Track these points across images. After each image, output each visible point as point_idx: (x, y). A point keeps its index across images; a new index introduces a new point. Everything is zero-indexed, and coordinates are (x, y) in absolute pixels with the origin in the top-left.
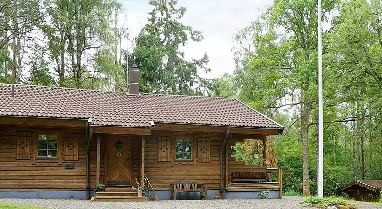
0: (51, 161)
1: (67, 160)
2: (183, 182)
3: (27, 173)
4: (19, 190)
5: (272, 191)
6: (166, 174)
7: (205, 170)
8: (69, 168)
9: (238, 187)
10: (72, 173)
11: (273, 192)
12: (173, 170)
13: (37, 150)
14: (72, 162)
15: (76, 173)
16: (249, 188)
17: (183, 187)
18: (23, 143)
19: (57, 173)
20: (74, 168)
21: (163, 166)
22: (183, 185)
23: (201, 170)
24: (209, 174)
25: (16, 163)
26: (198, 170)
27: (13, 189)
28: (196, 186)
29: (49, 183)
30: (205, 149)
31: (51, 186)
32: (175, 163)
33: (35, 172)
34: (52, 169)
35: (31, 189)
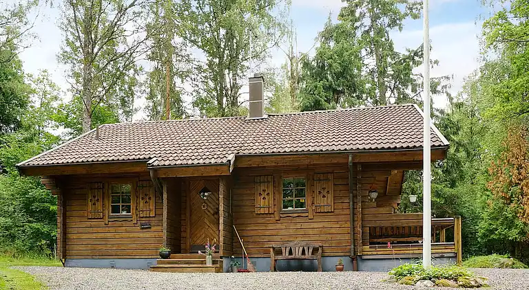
0: (126, 219)
1: (143, 217)
2: (291, 244)
3: (100, 235)
4: (93, 257)
5: (443, 257)
6: (268, 233)
7: (326, 225)
8: (145, 227)
9: (379, 252)
10: (147, 235)
11: (445, 259)
12: (278, 226)
13: (109, 205)
14: (147, 219)
15: (153, 234)
16: (401, 252)
17: (290, 253)
18: (94, 197)
19: (131, 235)
20: (150, 228)
21: (263, 221)
22: (291, 249)
23: (321, 225)
24: (333, 231)
25: (88, 224)
26: (316, 225)
27: (86, 257)
28: (311, 251)
29: (123, 248)
30: (326, 190)
31: (125, 252)
32: (281, 216)
33: (109, 235)
34: (126, 230)
35: (103, 256)
